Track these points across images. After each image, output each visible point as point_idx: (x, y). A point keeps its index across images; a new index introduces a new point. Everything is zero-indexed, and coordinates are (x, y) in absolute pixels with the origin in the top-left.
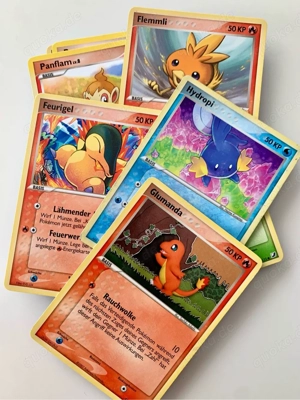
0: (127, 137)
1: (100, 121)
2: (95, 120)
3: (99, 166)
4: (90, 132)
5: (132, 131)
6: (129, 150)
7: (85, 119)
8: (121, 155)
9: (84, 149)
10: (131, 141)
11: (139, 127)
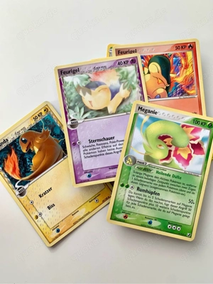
0: (172, 60)
1: (154, 54)
2: (151, 54)
3: (160, 81)
4: (150, 62)
5: (174, 56)
6: (176, 67)
7: (145, 55)
8: (172, 71)
9: (149, 73)
10: (175, 62)
11: (178, 52)
